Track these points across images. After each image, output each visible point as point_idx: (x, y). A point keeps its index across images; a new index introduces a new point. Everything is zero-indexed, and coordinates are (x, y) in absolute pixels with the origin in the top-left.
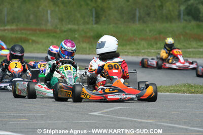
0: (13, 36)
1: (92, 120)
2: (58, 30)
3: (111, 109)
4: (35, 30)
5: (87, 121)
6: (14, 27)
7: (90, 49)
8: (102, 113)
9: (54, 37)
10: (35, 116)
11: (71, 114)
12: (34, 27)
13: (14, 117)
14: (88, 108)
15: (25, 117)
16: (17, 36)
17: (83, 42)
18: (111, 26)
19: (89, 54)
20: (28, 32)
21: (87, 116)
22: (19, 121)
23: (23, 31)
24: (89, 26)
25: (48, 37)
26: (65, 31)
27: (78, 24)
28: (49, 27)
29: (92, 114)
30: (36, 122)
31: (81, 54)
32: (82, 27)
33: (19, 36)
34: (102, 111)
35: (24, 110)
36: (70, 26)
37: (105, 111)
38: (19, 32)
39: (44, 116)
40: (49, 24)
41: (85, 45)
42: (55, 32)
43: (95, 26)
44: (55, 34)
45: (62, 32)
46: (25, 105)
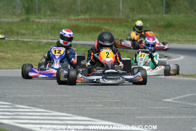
0: (87, 25)
1: (166, 107)
2: (130, 19)
3: (184, 96)
4: (108, 19)
5: (161, 108)
6: (87, 17)
8: (175, 100)
9: (126, 26)
10: (110, 102)
11: (145, 101)
12: (107, 17)
13: (90, 103)
14: (161, 94)
15: (101, 103)
16: (90, 25)
17: (154, 31)
18: (181, 15)
20: (101, 22)
21: (160, 102)
22: (95, 107)
23: (96, 21)
24: (160, 16)
25: (120, 26)
27: (149, 14)
28: (121, 16)
29: (165, 100)
30: (112, 108)
32: (153, 16)
33: (93, 25)
34: (175, 98)
35: (100, 97)
36: (141, 16)
37: (178, 97)
38: (93, 21)
39: (119, 102)
40: (121, 14)
42: (127, 21)
43: (165, 15)
44: (127, 23)
46: (100, 91)
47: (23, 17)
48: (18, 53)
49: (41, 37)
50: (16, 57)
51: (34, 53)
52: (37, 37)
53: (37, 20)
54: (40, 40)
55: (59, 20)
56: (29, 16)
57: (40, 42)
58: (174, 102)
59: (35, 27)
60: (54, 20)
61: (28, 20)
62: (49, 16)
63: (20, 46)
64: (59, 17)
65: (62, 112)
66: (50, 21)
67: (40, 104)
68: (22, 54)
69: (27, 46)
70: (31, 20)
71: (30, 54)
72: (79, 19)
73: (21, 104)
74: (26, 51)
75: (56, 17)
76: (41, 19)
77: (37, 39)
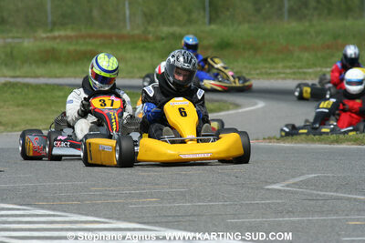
0: (72, 48)
1: (276, 199)
3: (301, 178)
4: (111, 37)
5: (267, 201)
6: (69, 33)
8: (288, 186)
9: (145, 49)
10: (168, 193)
11: (234, 189)
13: (131, 195)
14: (257, 176)
15: (152, 195)
20: (98, 42)
21: (262, 192)
22: (144, 203)
23: (88, 40)
25: (134, 48)
26: (163, 39)
30: (176, 204)
34: (287, 183)
35: (145, 184)
37: (291, 181)
38: (81, 41)
40: (128, 26)
42: (146, 40)
44: (145, 44)
55: (17, 41)
58: (288, 191)
60: (10, 41)
64: (17, 35)
72: (55, 38)
75: (11, 35)
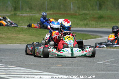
1: (100, 66)
2: (77, 14)
3: (110, 60)
4: (64, 14)
5: (96, 67)
6: (51, 12)
7: (96, 25)
8: (105, 62)
9: (75, 18)
10: (66, 64)
11: (87, 63)
12: (63, 12)
13: (53, 64)
14: (96, 59)
15: (60, 64)
17: (92, 21)
18: (109, 11)
19: (96, 28)
20: (60, 15)
21: (96, 64)
22: (57, 67)
23: (57, 15)
24: (95, 12)
26: (81, 15)
27: (89, 10)
28: (72, 12)
29: (99, 62)
30: (67, 67)
31: (91, 28)
32: (91, 12)
33: (55, 17)
34: (105, 61)
36: (84, 12)
37: (107, 61)
38: (54, 15)
39: (71, 64)
40: (72, 10)
41: (93, 23)
42: (76, 15)
43: (99, 11)
45: (80, 15)
47: (13, 13)
48: (9, 34)
49: (23, 25)
50: (8, 37)
51: (19, 34)
52: (21, 25)
53: (21, 15)
54: (23, 27)
55: (34, 15)
56: (16, 12)
57: (23, 28)
58: (104, 64)
59: (19, 18)
60: (31, 15)
61: (15, 14)
62: (29, 12)
63: (11, 30)
64: (34, 13)
65: (37, 70)
66: (29, 15)
67: (23, 65)
68: (12, 35)
69: (15, 30)
70: (17, 14)
71: (17, 35)
73: (12, 65)
74: (14, 33)
75: (33, 13)
76: (23, 13)
77: (21, 26)
